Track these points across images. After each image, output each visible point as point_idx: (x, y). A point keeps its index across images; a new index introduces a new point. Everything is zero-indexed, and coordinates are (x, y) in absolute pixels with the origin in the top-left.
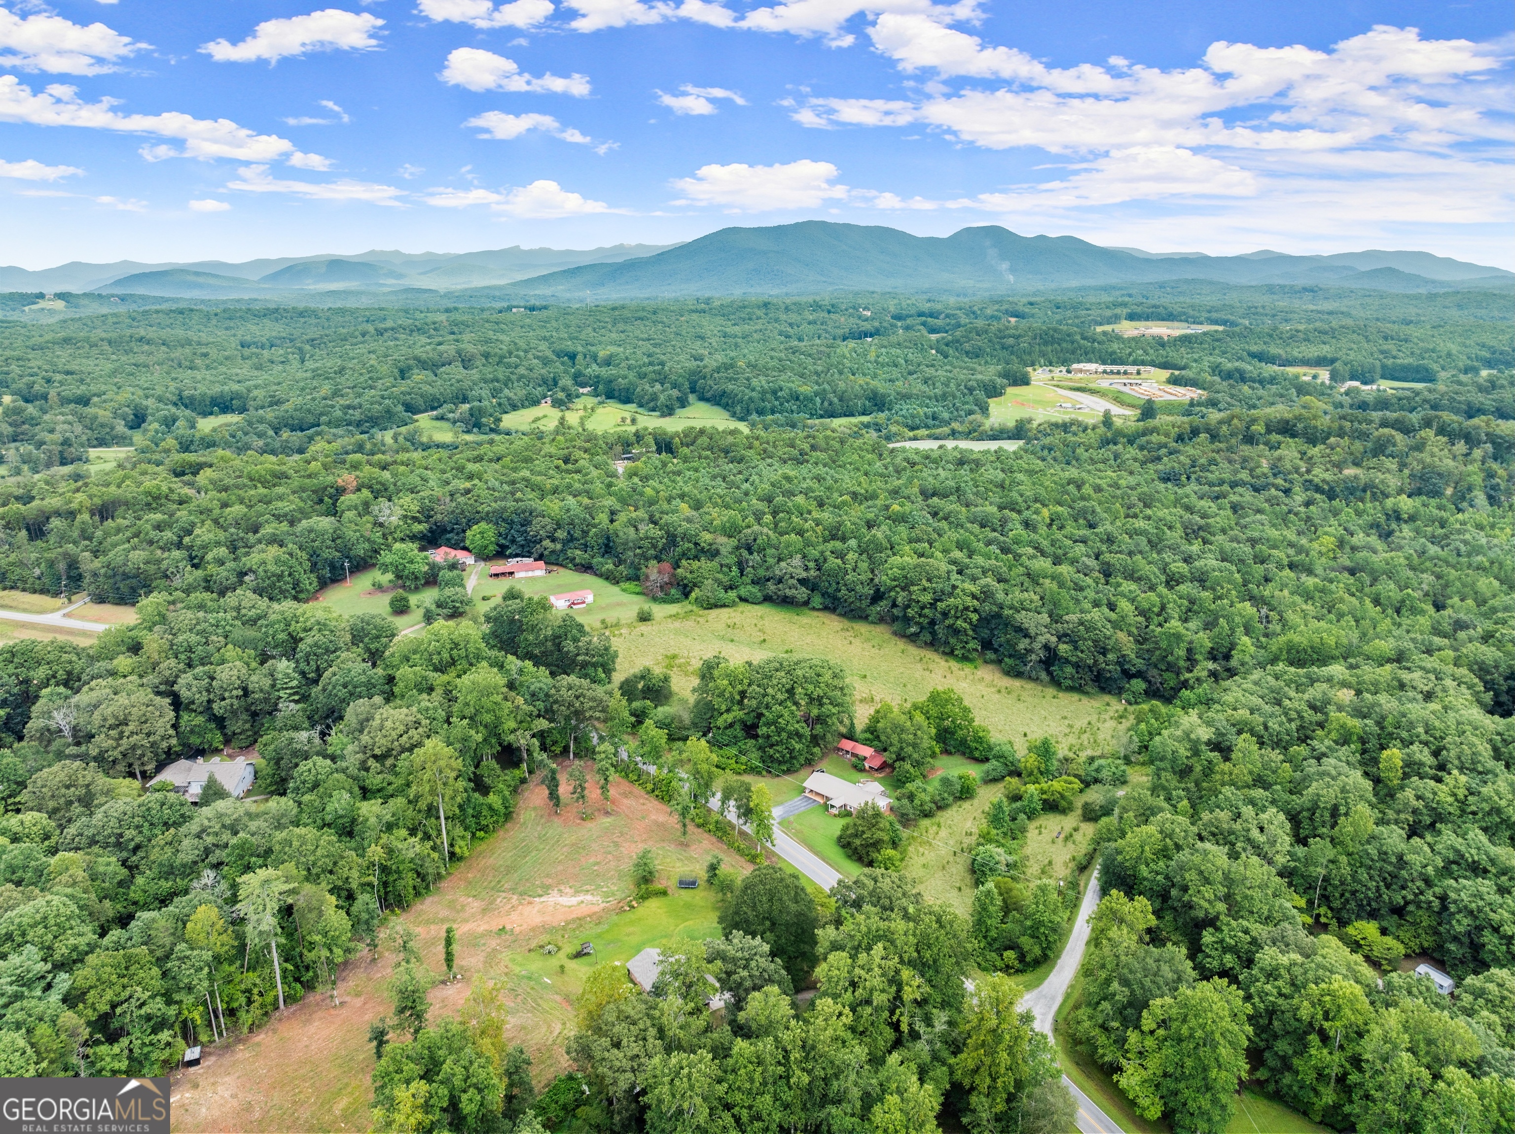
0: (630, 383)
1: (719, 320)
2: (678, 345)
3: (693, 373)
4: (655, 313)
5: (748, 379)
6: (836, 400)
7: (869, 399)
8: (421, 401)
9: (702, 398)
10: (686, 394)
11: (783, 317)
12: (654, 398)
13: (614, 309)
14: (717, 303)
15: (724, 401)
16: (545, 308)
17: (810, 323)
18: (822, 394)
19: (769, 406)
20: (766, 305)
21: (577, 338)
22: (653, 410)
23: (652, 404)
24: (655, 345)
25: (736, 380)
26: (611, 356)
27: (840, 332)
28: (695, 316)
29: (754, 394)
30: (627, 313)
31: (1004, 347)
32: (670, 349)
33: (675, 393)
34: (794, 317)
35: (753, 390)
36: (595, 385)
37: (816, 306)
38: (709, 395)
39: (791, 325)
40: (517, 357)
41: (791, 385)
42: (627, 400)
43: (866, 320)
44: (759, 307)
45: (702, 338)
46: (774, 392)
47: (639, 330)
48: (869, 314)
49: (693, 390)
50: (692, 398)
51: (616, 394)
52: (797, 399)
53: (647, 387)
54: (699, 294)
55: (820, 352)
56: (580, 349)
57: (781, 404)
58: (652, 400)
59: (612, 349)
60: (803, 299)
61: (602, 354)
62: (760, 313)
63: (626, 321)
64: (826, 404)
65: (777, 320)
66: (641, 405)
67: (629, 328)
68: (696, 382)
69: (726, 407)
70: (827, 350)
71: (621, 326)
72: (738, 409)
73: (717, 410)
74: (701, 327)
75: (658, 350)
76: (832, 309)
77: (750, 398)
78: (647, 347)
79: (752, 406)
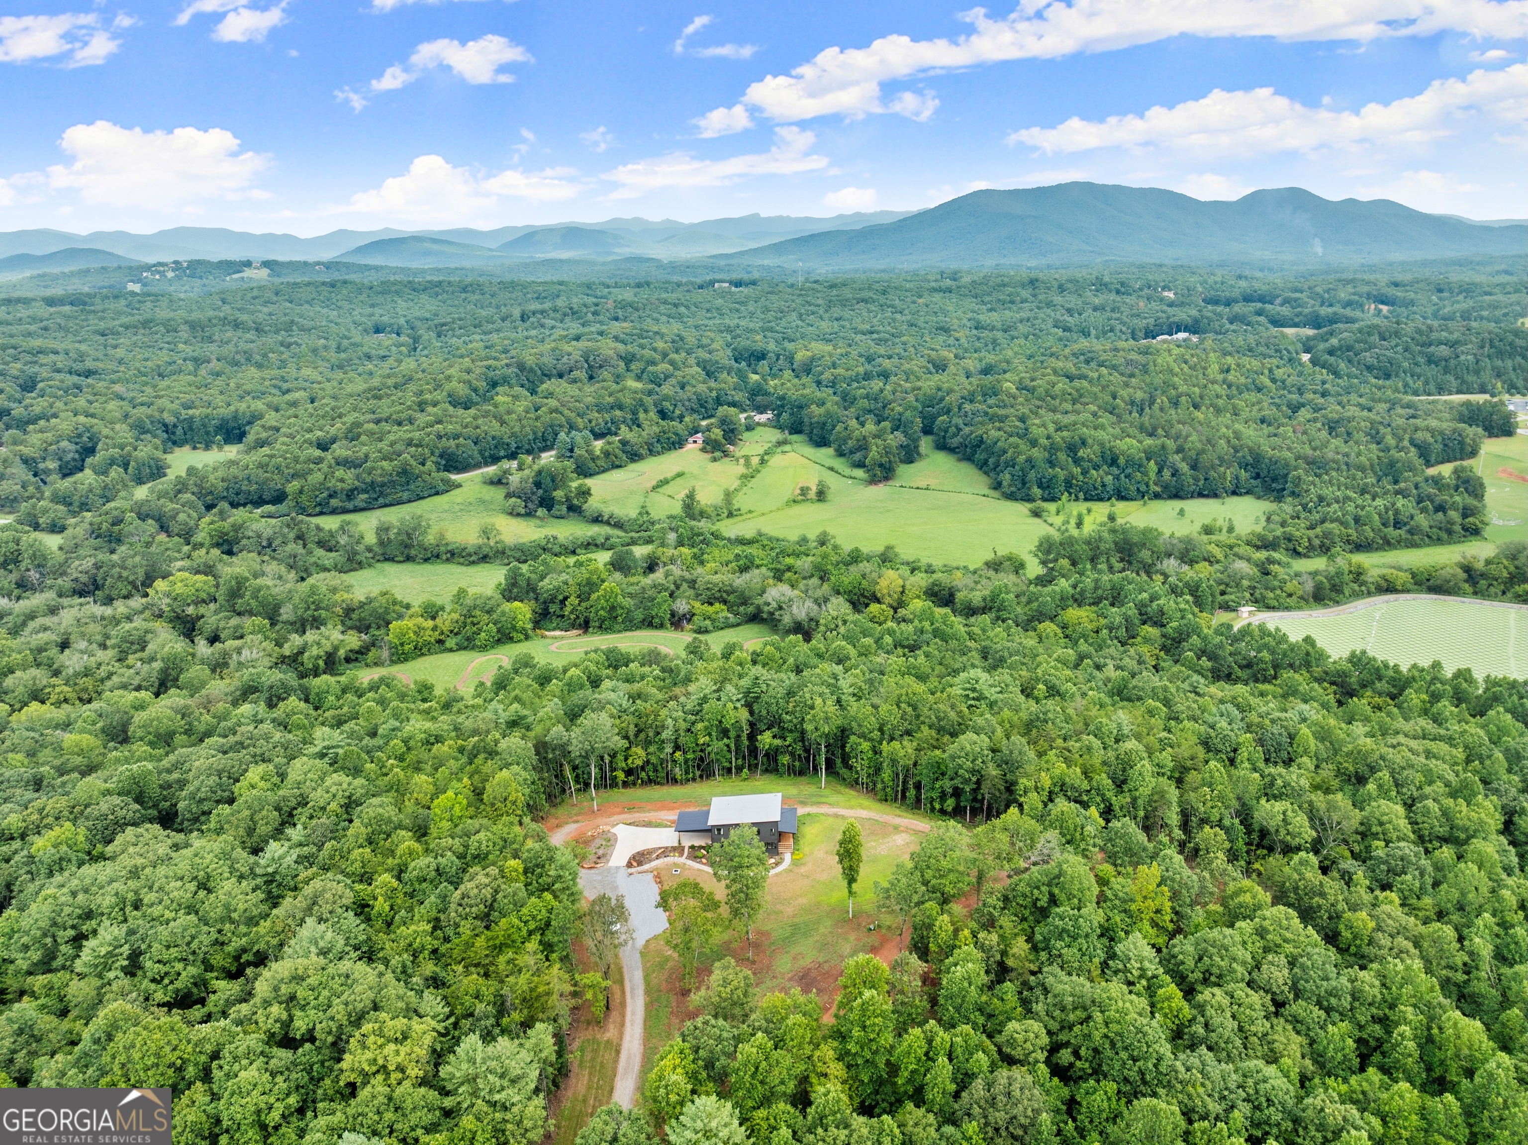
0: (829, 414)
1: (970, 303)
2: (912, 341)
3: (930, 402)
4: (884, 293)
5: (1022, 419)
6: (1184, 467)
7: (1245, 466)
8: (474, 451)
9: (942, 446)
10: (916, 441)
11: (1058, 299)
12: (863, 446)
13: (832, 286)
14: (966, 280)
15: (980, 456)
16: (754, 283)
17: (1095, 309)
18: (1159, 456)
19: (1061, 474)
20: (1033, 282)
21: (771, 330)
22: (860, 465)
23: (858, 456)
24: (879, 342)
25: (1002, 419)
26: (812, 359)
27: (1141, 323)
28: (937, 297)
29: (1036, 453)
30: (847, 293)
31: (1431, 360)
32: (899, 350)
33: (896, 439)
34: (1073, 301)
35: (1034, 443)
36: (779, 410)
37: (1101, 285)
38: (955, 442)
39: (1069, 311)
40: (672, 363)
41: (1100, 434)
42: (821, 442)
43: (1171, 305)
44: (1023, 286)
45: (946, 330)
46: (1071, 449)
47: (862, 317)
48: (1171, 295)
49: (927, 431)
50: (925, 444)
51: (807, 429)
52: (1114, 462)
53: (853, 423)
54: (943, 266)
55: (1129, 363)
56: (772, 346)
57: (1085, 473)
58: (860, 449)
59: (818, 348)
60: (1079, 274)
61: (801, 356)
62: (1025, 294)
63: (844, 303)
64: (1167, 473)
65: (1049, 304)
66: (840, 454)
67: (847, 314)
68: (934, 418)
69: (982, 466)
70: (1141, 359)
71: (837, 311)
72: (1006, 478)
73: (967, 470)
74: (946, 313)
75: (882, 350)
76: (1122, 289)
77: (1029, 460)
78: (866, 344)
79: (1032, 475)
